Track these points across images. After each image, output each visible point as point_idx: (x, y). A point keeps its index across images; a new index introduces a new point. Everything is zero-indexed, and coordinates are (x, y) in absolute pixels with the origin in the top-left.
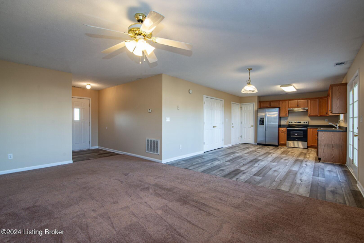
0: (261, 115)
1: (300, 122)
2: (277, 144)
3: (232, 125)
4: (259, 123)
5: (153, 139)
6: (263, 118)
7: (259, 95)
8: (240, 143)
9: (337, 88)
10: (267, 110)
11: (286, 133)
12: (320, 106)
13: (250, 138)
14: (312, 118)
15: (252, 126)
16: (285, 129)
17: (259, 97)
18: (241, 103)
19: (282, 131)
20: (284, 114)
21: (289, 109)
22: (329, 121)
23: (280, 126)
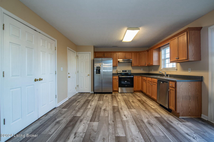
0: (97, 65)
1: (126, 71)
3: (69, 75)
4: (95, 71)
6: (100, 67)
8: (77, 92)
11: (118, 80)
13: (87, 87)
15: (89, 75)
16: (117, 77)
18: (77, 52)
19: (115, 79)
20: (115, 64)
21: (119, 60)
22: (143, 70)
23: (114, 74)
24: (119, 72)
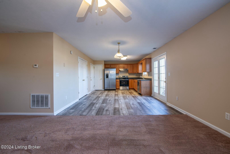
0: (106, 72)
1: (125, 76)
2: (115, 89)
3: (91, 79)
4: (105, 77)
5: (40, 94)
6: (108, 74)
7: (105, 60)
8: (94, 90)
9: (148, 60)
10: (110, 69)
12: (133, 68)
13: (100, 87)
14: (130, 74)
15: (101, 79)
16: (119, 80)
17: (105, 61)
18: (94, 64)
19: (118, 81)
20: (118, 72)
21: (120, 69)
22: (136, 75)
23: (117, 79)
24: (120, 77)
